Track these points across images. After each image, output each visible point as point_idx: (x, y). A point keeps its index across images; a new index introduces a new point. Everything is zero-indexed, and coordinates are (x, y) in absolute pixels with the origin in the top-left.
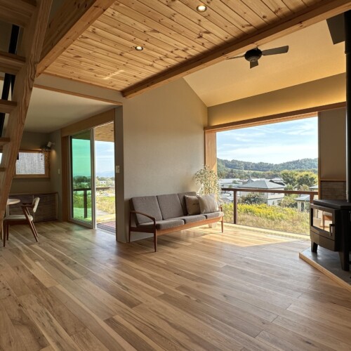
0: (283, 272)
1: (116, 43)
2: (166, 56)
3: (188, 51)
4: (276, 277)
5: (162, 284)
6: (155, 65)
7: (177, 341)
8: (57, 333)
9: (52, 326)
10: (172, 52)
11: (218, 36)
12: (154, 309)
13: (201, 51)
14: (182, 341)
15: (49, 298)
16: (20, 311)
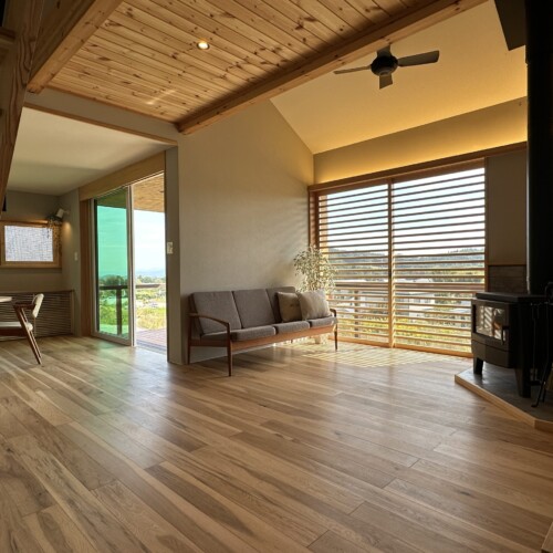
0: (429, 401)
1: (167, 36)
2: (247, 61)
3: (280, 53)
4: (419, 409)
5: (238, 419)
6: (229, 76)
7: (261, 495)
8: (69, 486)
9: (62, 478)
10: (256, 53)
11: (329, 25)
12: (224, 452)
13: (301, 51)
14: (270, 495)
15: (58, 440)
16: (9, 458)
